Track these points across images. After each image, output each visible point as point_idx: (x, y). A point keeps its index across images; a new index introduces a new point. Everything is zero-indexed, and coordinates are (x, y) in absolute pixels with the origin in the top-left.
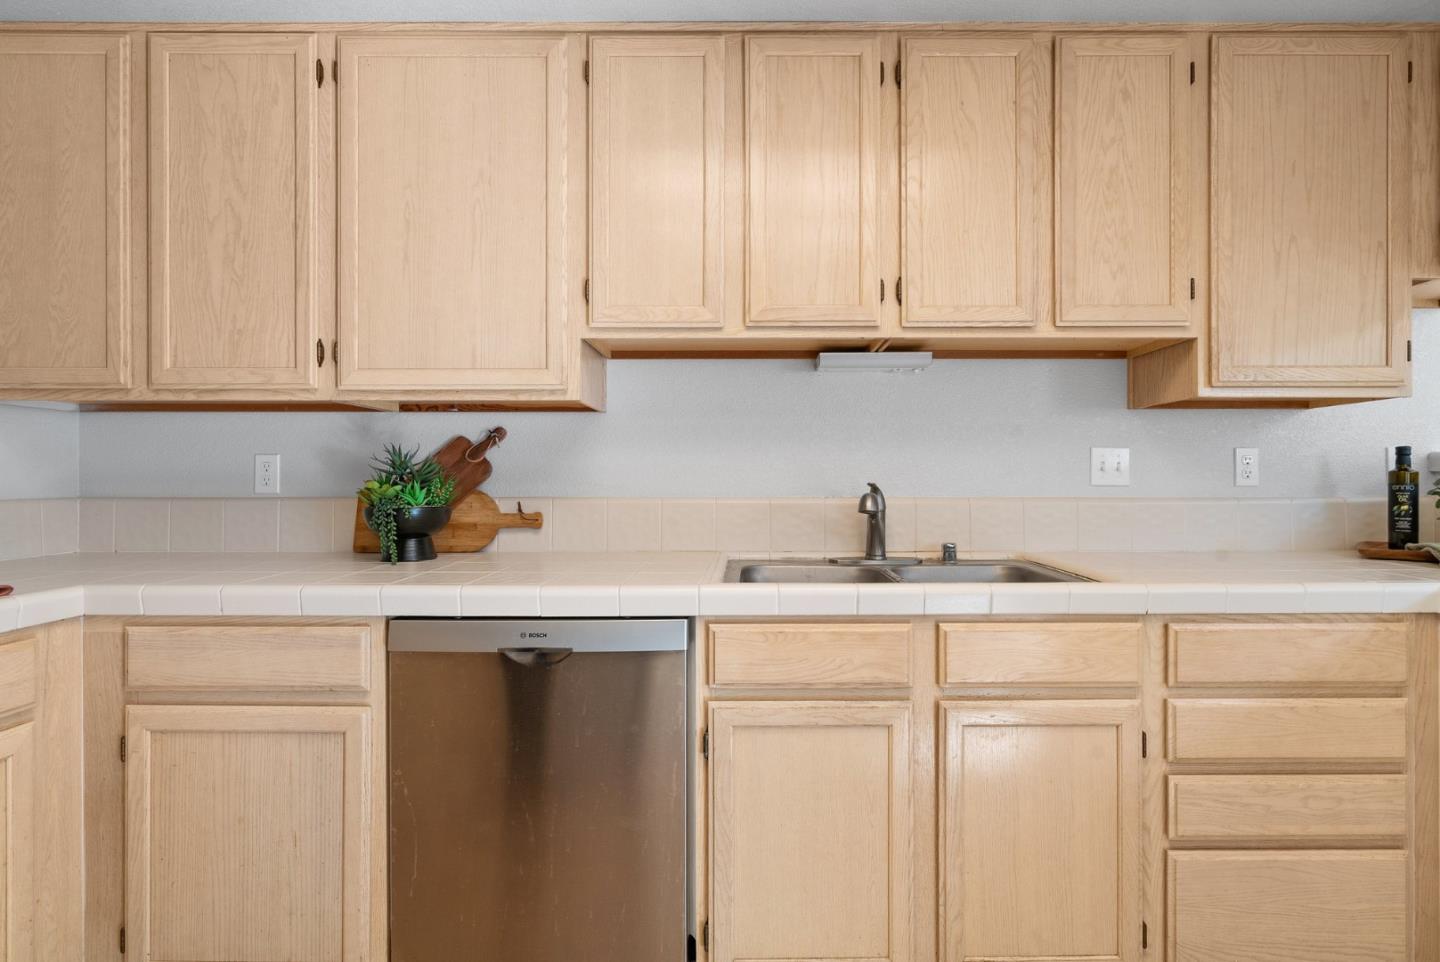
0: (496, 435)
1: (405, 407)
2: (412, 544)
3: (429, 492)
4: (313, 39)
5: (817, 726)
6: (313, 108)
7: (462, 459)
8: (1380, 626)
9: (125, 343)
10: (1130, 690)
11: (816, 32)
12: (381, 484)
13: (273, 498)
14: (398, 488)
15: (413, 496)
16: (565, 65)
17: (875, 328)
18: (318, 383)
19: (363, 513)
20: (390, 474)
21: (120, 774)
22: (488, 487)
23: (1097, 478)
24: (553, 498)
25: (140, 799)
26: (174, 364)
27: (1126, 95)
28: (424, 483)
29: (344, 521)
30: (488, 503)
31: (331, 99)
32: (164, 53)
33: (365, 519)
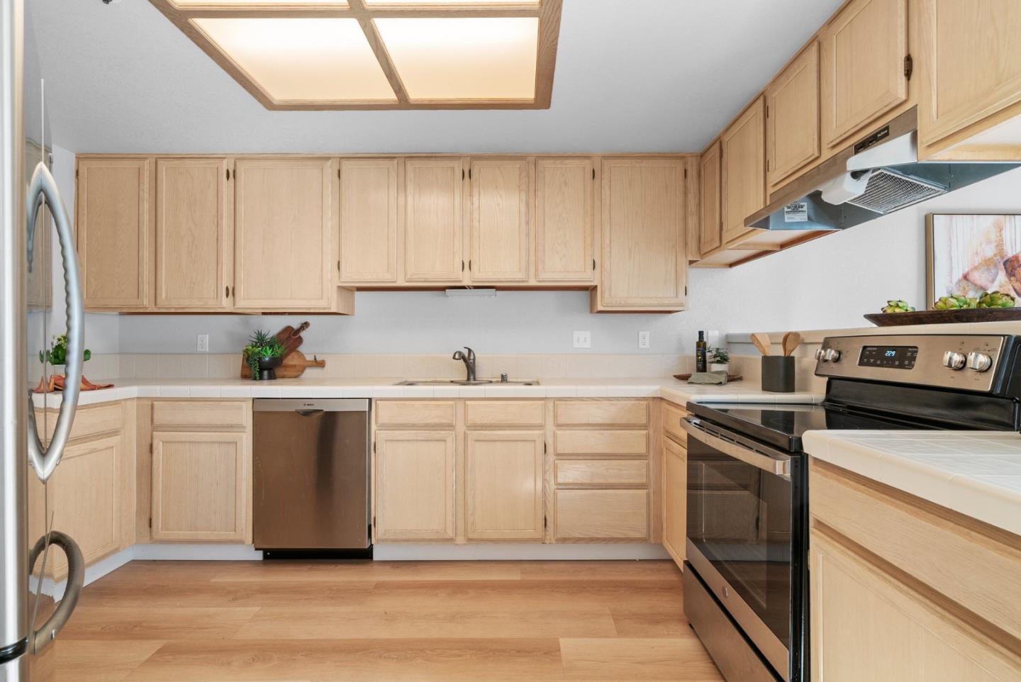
0: (305, 325)
1: (264, 314)
2: (266, 373)
3: (273, 351)
4: (225, 162)
5: (417, 440)
6: (225, 190)
7: (289, 337)
8: (637, 402)
9: (147, 288)
10: (541, 427)
11: (435, 157)
12: (253, 347)
13: (204, 354)
14: (260, 349)
15: (266, 352)
16: (330, 171)
17: (460, 281)
18: (226, 305)
19: (245, 361)
20: (256, 343)
21: (149, 459)
22: (302, 349)
23: (576, 345)
24: (331, 354)
25: (158, 468)
26: (166, 296)
27: (566, 183)
28: (271, 347)
29: (237, 363)
30: (301, 356)
31: (232, 185)
32: (163, 166)
33: (245, 363)
